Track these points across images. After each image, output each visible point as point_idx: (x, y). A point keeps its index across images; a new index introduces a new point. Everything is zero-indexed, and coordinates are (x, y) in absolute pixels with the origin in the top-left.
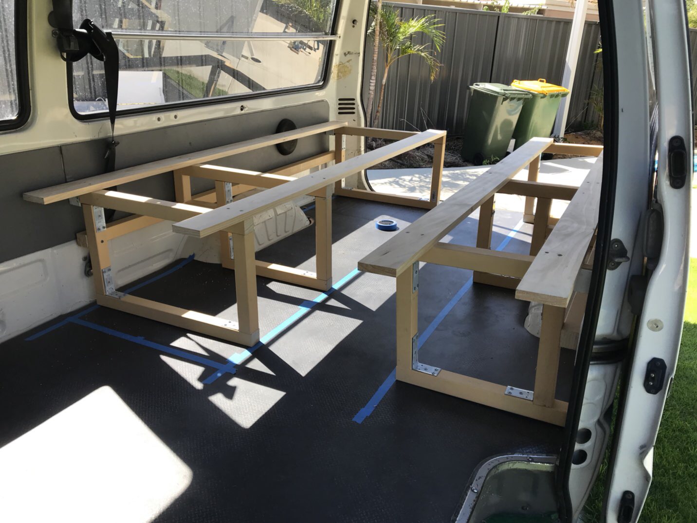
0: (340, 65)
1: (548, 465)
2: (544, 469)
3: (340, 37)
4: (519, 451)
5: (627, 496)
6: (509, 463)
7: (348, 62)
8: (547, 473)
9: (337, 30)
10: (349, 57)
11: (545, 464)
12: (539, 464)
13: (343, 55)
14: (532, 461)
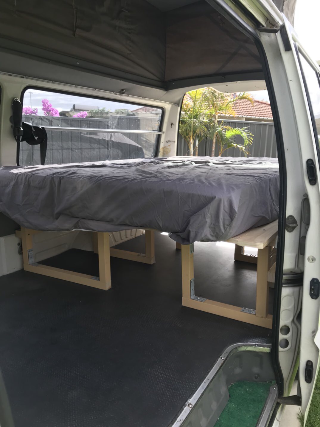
0: (164, 147)
1: (267, 348)
2: (265, 351)
3: (164, 133)
4: (250, 341)
5: (309, 364)
6: (244, 347)
7: (169, 146)
8: (267, 353)
9: (162, 129)
10: (169, 144)
11: (265, 348)
12: (262, 347)
13: (166, 142)
14: (257, 346)
